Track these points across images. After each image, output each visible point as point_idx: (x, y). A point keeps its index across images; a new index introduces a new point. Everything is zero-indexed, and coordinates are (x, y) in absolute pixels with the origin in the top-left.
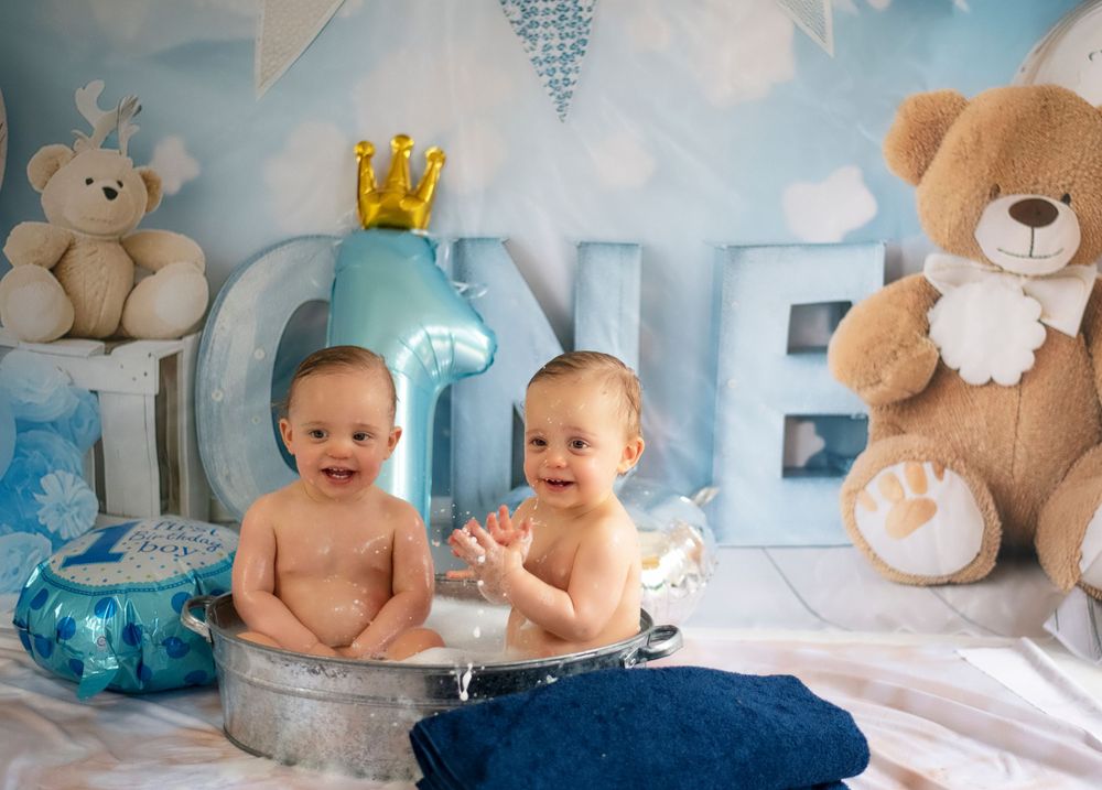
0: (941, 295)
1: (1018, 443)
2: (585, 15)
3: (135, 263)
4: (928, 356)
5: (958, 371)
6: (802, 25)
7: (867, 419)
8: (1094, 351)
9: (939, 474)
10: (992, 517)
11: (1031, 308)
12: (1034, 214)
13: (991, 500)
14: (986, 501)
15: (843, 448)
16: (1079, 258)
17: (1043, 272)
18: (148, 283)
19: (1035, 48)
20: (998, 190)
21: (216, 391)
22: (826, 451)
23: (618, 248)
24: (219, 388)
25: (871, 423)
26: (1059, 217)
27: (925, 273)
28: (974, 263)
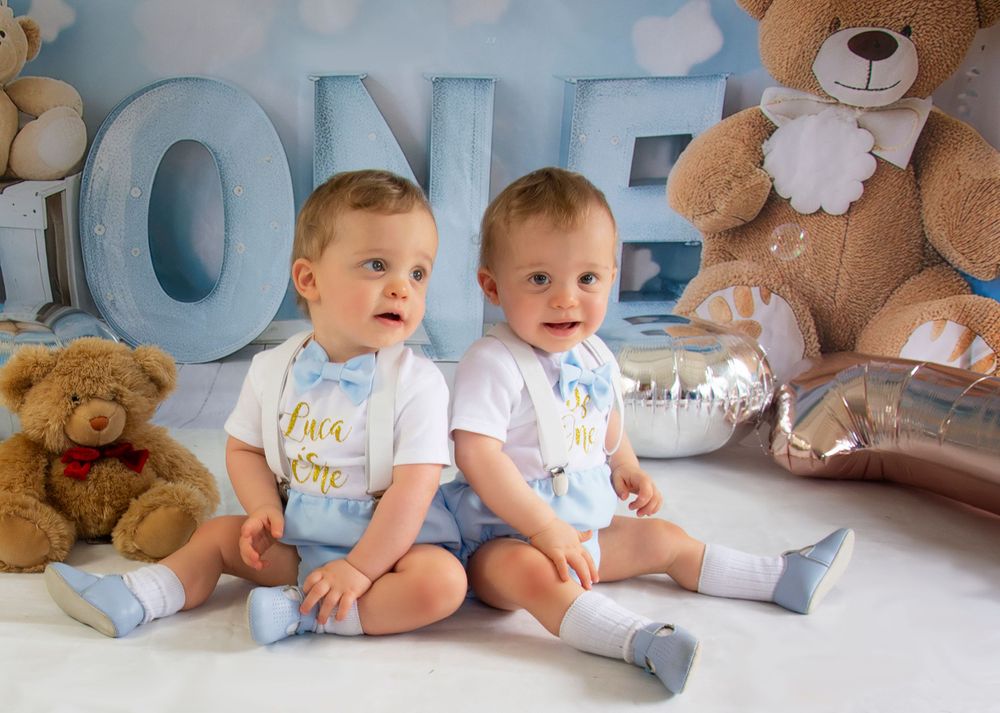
0: (777, 128)
1: (842, 270)
3: (19, 109)
4: (761, 186)
5: (789, 200)
7: (700, 245)
8: (922, 183)
9: (765, 298)
10: (812, 339)
11: (865, 140)
12: (872, 47)
13: (812, 324)
14: (808, 324)
15: (676, 273)
16: (914, 92)
17: (878, 104)
18: (31, 127)
20: (838, 24)
21: (98, 226)
22: (661, 276)
23: (472, 85)
24: (101, 223)
25: (704, 250)
26: (898, 50)
27: (763, 107)
28: (810, 97)
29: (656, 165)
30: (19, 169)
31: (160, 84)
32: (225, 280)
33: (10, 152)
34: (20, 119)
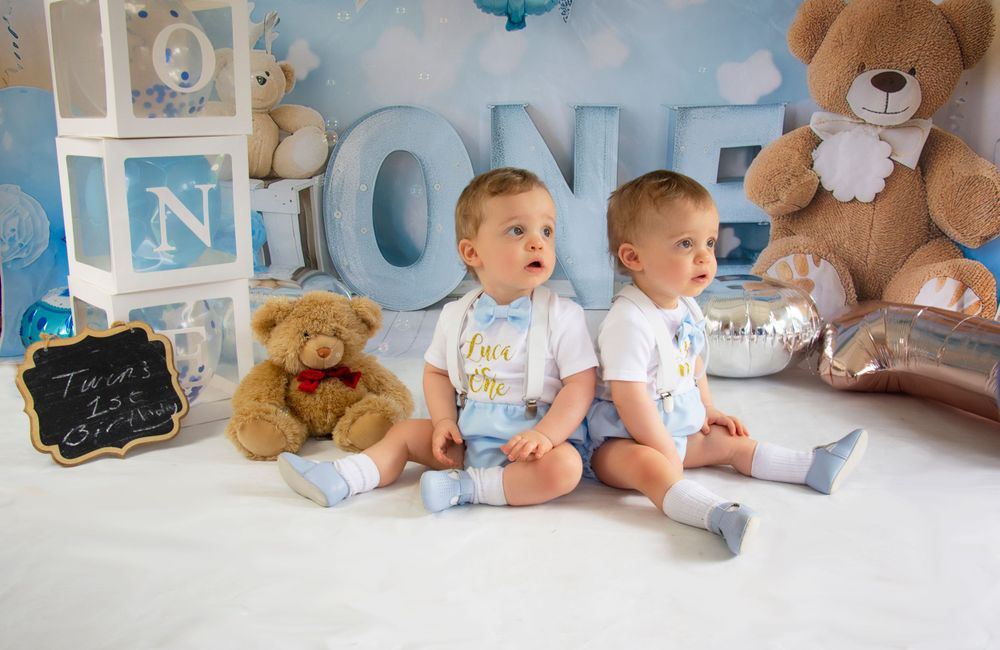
0: (822, 141)
3: (280, 128)
4: (812, 182)
5: (832, 192)
8: (927, 179)
9: (817, 263)
10: (851, 291)
11: (884, 149)
12: (889, 83)
13: (851, 280)
14: (848, 281)
15: (752, 245)
16: (919, 114)
17: (894, 123)
18: (288, 141)
20: (864, 67)
21: (337, 212)
22: (741, 247)
23: (603, 110)
24: (339, 210)
25: (772, 228)
26: (907, 85)
27: (811, 126)
28: (845, 118)
29: (736, 168)
30: (279, 171)
31: (380, 110)
32: (427, 251)
33: (273, 159)
34: (280, 135)
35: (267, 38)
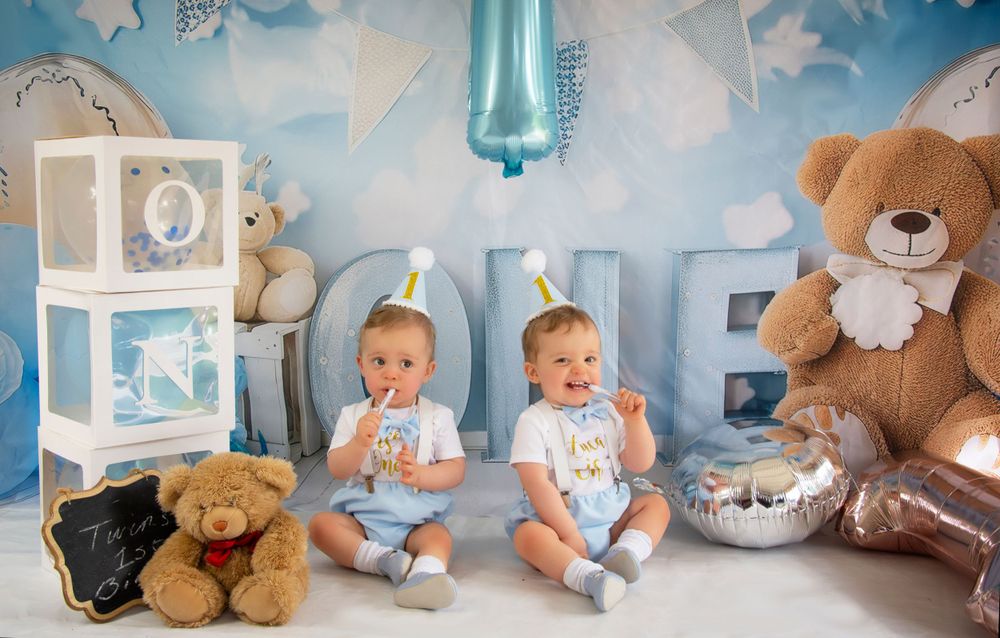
0: (840, 284)
1: (902, 393)
2: (578, 89)
3: (267, 270)
4: (831, 328)
5: (854, 339)
6: (735, 91)
8: (962, 326)
9: (841, 415)
10: (883, 448)
11: (911, 293)
12: (911, 223)
13: (882, 436)
14: (878, 435)
15: (768, 395)
16: (947, 256)
17: (919, 266)
18: (275, 284)
19: (911, 100)
20: (882, 207)
21: (323, 358)
22: (756, 398)
23: (603, 255)
24: (325, 356)
25: (789, 378)
26: (931, 226)
27: (827, 268)
28: (865, 261)
29: (749, 313)
30: (263, 313)
31: (371, 254)
33: (258, 302)
34: (267, 277)
35: (258, 179)
